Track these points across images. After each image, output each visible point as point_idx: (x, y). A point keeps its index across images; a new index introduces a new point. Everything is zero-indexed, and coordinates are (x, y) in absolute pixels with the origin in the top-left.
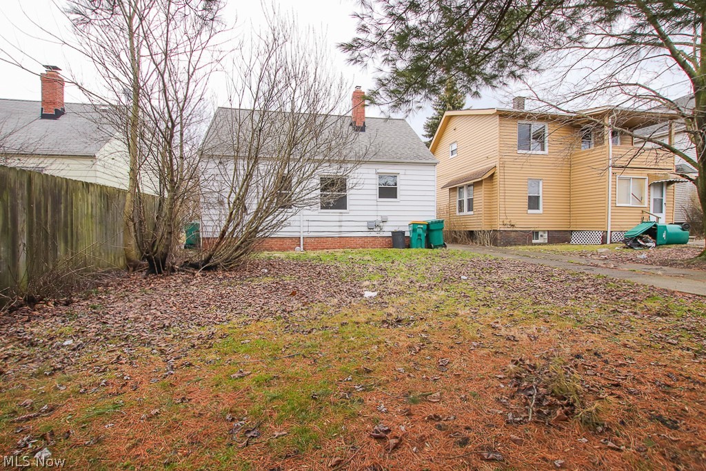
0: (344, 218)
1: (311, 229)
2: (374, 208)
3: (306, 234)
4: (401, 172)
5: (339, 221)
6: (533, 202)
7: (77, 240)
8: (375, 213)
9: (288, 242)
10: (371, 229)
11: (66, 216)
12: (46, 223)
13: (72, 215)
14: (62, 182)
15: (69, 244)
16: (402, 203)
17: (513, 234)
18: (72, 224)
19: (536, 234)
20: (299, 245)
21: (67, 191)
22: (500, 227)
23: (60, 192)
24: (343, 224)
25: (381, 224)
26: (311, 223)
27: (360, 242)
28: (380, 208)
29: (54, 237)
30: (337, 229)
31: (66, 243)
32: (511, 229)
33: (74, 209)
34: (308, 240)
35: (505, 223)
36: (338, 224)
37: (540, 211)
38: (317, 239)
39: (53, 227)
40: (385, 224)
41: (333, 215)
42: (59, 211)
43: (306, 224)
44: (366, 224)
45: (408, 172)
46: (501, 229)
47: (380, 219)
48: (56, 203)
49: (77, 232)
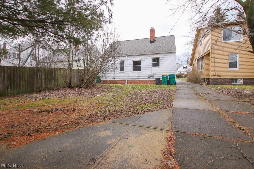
0: (140, 74)
1: (130, 78)
2: (151, 70)
3: (128, 79)
4: (161, 57)
5: (139, 75)
6: (233, 65)
7: (58, 80)
8: (151, 72)
9: (123, 82)
10: (149, 78)
11: (54, 75)
12: (49, 77)
13: (56, 75)
14: (53, 69)
15: (55, 81)
16: (161, 68)
17: (219, 80)
18: (56, 77)
19: (236, 80)
20: (126, 83)
21: (55, 71)
22: (211, 76)
23: (53, 71)
24: (140, 76)
25: (153, 76)
26: (130, 76)
27: (146, 82)
28: (152, 70)
29: (51, 80)
30: (138, 78)
31: (54, 81)
32: (218, 77)
33: (57, 74)
34: (129, 81)
35: (214, 75)
36: (138, 76)
37: (237, 69)
38: (132, 81)
39: (51, 78)
40: (154, 76)
41: (137, 73)
42: (53, 75)
43: (128, 76)
44: (147, 76)
45: (163, 57)
46: (212, 77)
47: (152, 74)
48: (52, 73)
49: (57, 79)
